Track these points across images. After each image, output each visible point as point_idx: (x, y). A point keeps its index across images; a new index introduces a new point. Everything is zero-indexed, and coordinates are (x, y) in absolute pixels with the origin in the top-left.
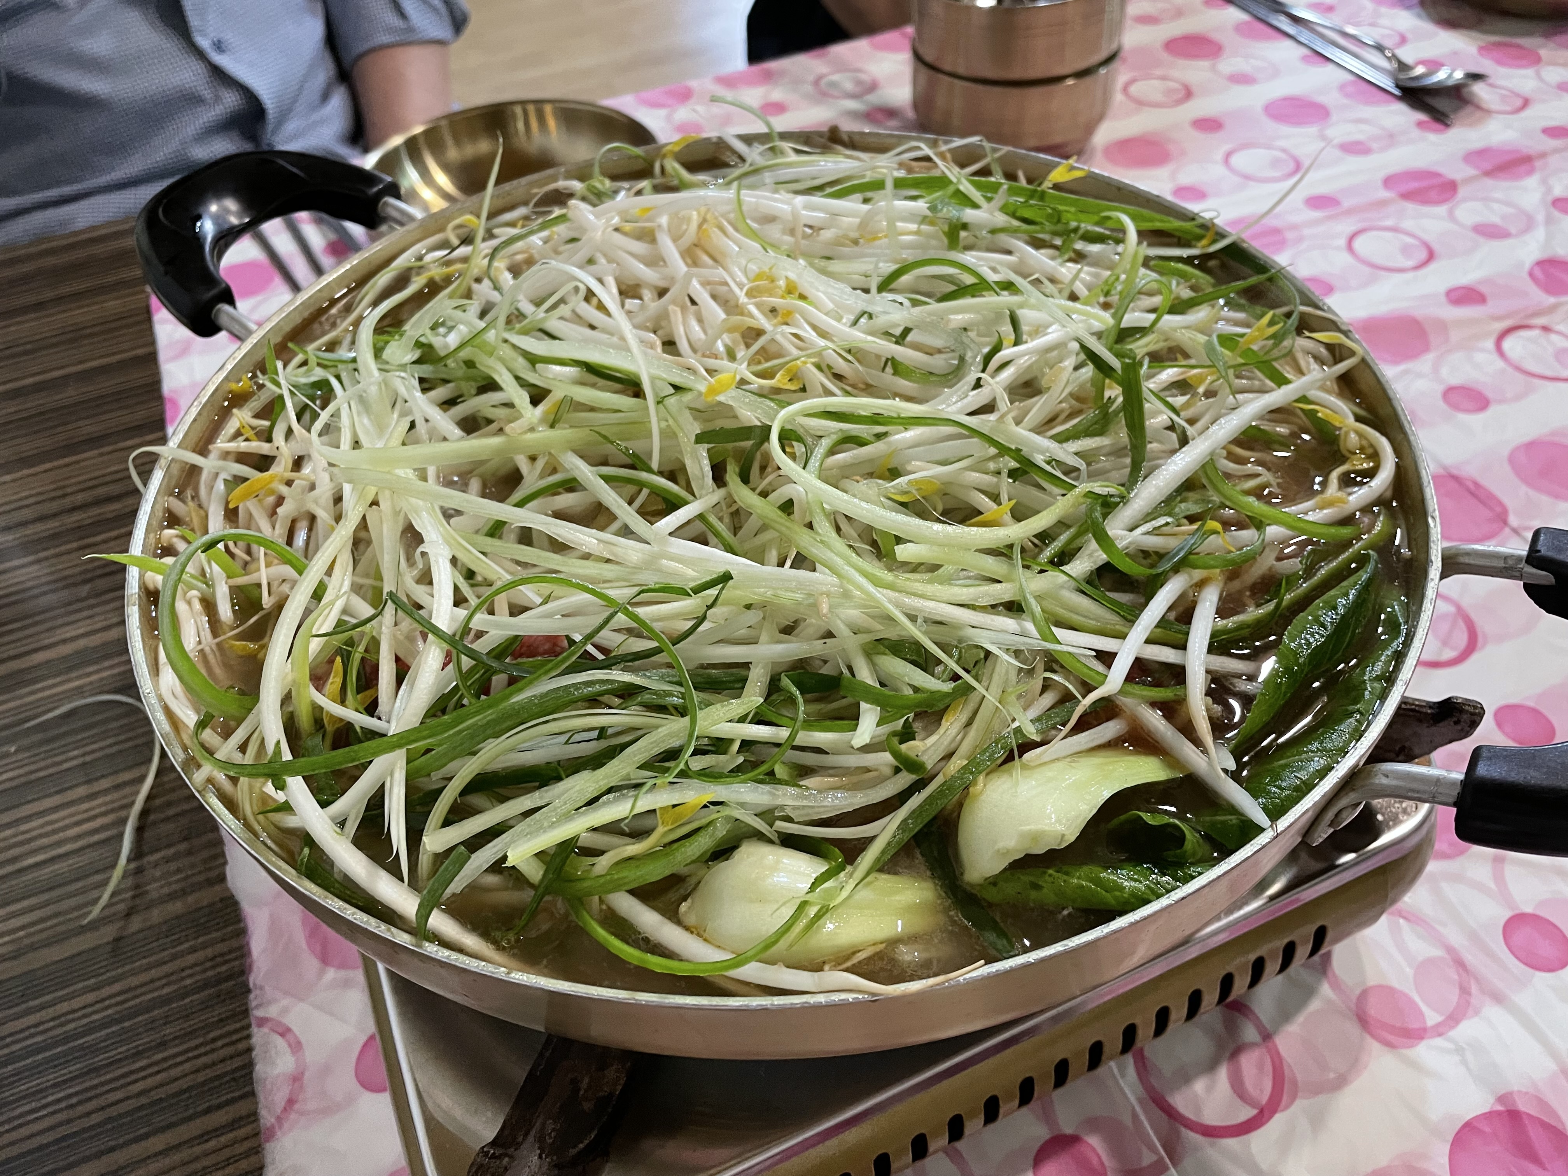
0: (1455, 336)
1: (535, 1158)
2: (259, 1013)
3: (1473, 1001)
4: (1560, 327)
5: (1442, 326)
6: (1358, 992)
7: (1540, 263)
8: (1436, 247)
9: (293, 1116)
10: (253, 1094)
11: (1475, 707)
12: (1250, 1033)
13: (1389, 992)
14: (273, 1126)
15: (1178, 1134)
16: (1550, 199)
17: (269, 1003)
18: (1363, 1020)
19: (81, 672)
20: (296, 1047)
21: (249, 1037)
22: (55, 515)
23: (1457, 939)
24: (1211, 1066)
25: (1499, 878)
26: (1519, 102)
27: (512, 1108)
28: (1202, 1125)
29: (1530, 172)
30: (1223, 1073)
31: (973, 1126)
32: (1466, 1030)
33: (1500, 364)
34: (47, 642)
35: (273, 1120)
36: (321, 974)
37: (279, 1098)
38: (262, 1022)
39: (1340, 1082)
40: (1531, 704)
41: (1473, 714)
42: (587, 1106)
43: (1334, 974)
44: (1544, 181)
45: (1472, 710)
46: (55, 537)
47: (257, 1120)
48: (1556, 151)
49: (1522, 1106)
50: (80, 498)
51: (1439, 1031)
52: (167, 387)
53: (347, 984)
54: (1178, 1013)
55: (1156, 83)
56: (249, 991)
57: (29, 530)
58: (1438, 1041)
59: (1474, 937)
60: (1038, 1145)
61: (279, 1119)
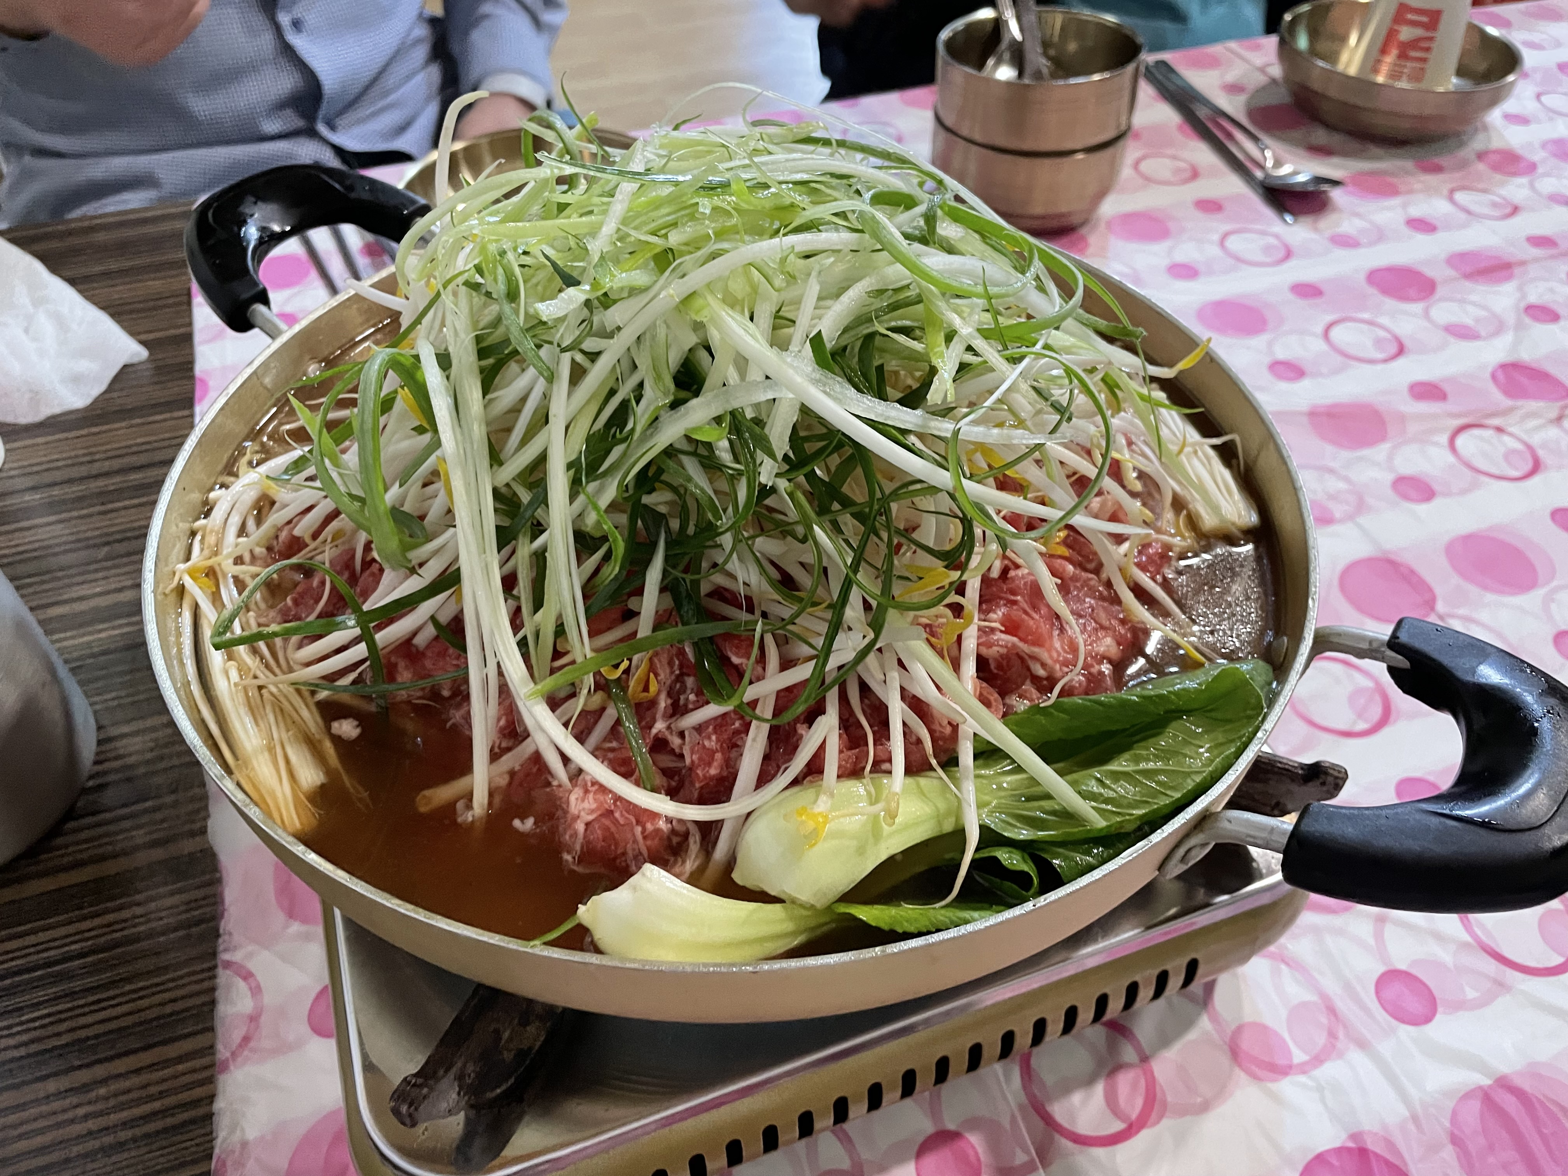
0: (1413, 428)
1: (454, 1096)
2: (226, 956)
3: (1339, 1045)
4: (1511, 429)
5: (1402, 418)
6: (1233, 1027)
7: (1504, 367)
8: (1407, 342)
9: (246, 1053)
10: (212, 1029)
11: (1339, 772)
12: (1129, 1054)
13: (1262, 1029)
14: (227, 1060)
15: (1052, 1140)
16: (1523, 305)
17: (235, 948)
18: (1235, 1053)
19: (90, 629)
20: (256, 991)
21: (214, 977)
22: (82, 479)
23: (1332, 987)
24: (1089, 1081)
25: (1379, 936)
26: (1508, 210)
27: (437, 1046)
28: (1074, 1134)
29: (1509, 278)
30: (1099, 1089)
31: (858, 1109)
32: (1330, 1070)
33: (1451, 458)
34: (65, 597)
35: (228, 1054)
36: (286, 927)
37: (237, 1036)
38: (228, 965)
39: (1204, 1107)
40: (1431, 778)
41: (1337, 778)
42: (508, 1056)
43: (1214, 1008)
44: (1520, 288)
45: (1336, 774)
46: (79, 500)
47: (213, 1054)
48: (1536, 260)
49: (1371, 1145)
50: (107, 466)
51: (1303, 1069)
52: (200, 367)
53: (307, 937)
54: (1055, 1027)
55: (1167, 161)
56: (218, 936)
57: (56, 491)
58: (1302, 1079)
59: (1348, 987)
60: (921, 1139)
61: (233, 1054)
